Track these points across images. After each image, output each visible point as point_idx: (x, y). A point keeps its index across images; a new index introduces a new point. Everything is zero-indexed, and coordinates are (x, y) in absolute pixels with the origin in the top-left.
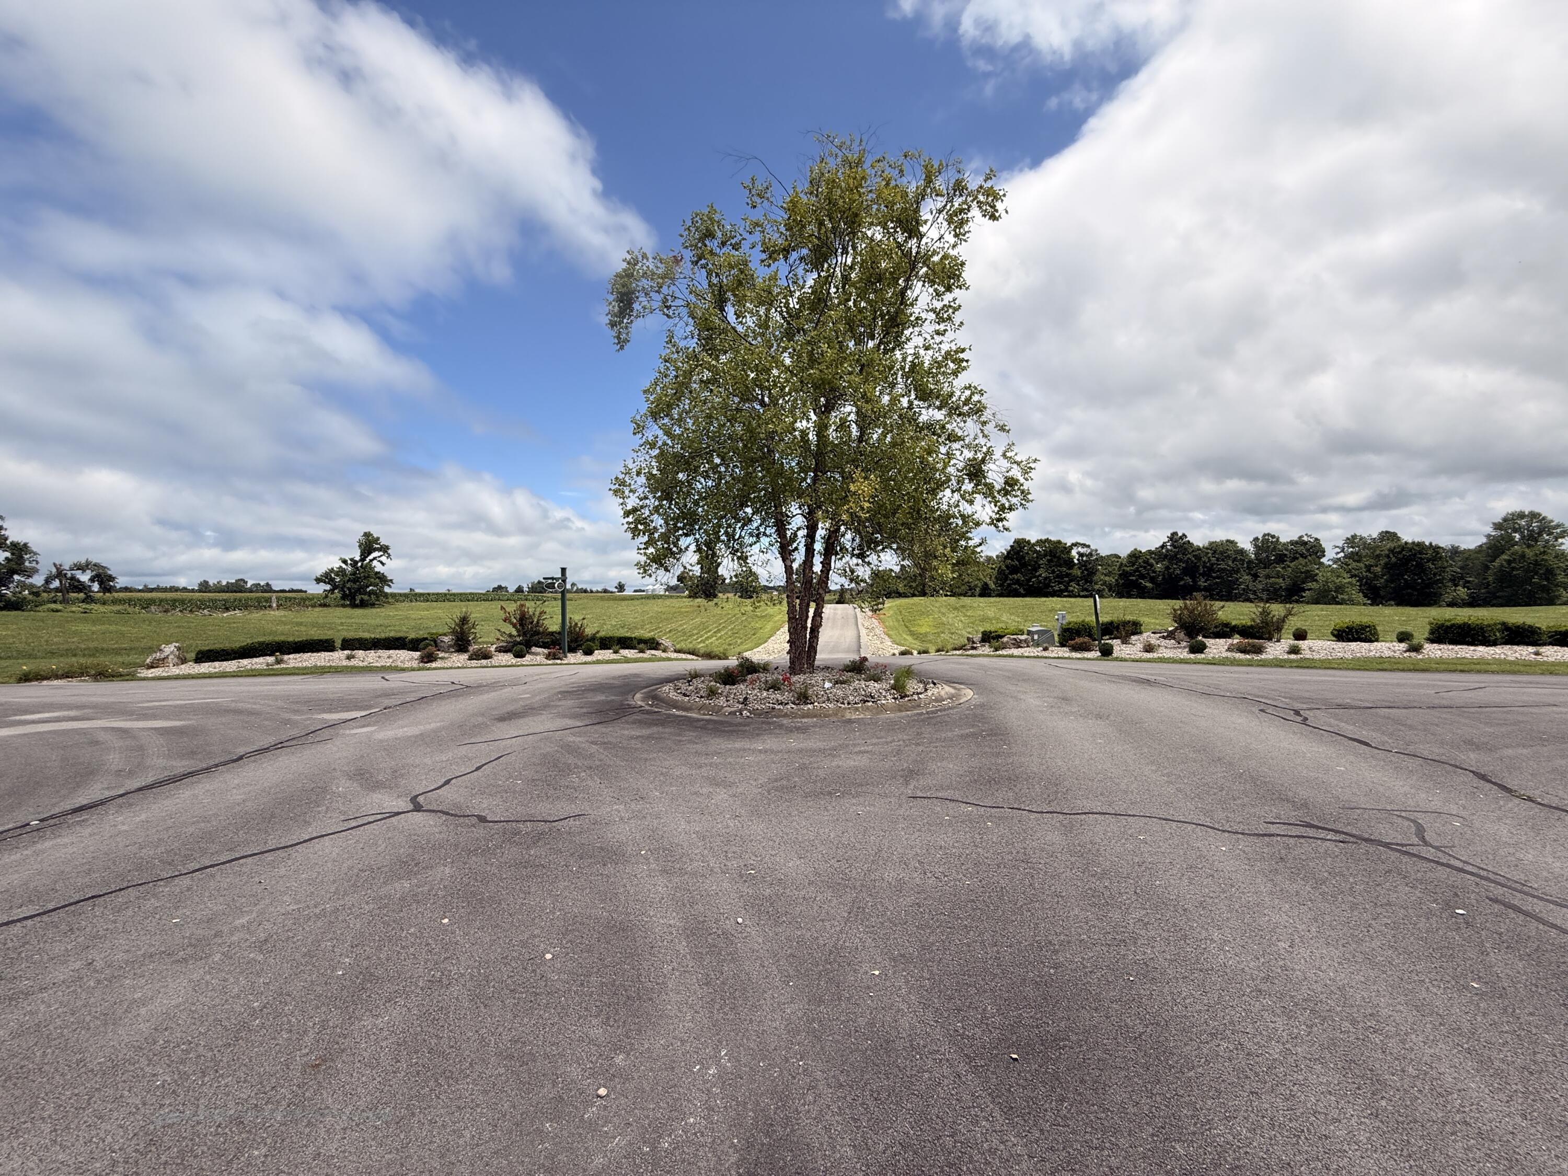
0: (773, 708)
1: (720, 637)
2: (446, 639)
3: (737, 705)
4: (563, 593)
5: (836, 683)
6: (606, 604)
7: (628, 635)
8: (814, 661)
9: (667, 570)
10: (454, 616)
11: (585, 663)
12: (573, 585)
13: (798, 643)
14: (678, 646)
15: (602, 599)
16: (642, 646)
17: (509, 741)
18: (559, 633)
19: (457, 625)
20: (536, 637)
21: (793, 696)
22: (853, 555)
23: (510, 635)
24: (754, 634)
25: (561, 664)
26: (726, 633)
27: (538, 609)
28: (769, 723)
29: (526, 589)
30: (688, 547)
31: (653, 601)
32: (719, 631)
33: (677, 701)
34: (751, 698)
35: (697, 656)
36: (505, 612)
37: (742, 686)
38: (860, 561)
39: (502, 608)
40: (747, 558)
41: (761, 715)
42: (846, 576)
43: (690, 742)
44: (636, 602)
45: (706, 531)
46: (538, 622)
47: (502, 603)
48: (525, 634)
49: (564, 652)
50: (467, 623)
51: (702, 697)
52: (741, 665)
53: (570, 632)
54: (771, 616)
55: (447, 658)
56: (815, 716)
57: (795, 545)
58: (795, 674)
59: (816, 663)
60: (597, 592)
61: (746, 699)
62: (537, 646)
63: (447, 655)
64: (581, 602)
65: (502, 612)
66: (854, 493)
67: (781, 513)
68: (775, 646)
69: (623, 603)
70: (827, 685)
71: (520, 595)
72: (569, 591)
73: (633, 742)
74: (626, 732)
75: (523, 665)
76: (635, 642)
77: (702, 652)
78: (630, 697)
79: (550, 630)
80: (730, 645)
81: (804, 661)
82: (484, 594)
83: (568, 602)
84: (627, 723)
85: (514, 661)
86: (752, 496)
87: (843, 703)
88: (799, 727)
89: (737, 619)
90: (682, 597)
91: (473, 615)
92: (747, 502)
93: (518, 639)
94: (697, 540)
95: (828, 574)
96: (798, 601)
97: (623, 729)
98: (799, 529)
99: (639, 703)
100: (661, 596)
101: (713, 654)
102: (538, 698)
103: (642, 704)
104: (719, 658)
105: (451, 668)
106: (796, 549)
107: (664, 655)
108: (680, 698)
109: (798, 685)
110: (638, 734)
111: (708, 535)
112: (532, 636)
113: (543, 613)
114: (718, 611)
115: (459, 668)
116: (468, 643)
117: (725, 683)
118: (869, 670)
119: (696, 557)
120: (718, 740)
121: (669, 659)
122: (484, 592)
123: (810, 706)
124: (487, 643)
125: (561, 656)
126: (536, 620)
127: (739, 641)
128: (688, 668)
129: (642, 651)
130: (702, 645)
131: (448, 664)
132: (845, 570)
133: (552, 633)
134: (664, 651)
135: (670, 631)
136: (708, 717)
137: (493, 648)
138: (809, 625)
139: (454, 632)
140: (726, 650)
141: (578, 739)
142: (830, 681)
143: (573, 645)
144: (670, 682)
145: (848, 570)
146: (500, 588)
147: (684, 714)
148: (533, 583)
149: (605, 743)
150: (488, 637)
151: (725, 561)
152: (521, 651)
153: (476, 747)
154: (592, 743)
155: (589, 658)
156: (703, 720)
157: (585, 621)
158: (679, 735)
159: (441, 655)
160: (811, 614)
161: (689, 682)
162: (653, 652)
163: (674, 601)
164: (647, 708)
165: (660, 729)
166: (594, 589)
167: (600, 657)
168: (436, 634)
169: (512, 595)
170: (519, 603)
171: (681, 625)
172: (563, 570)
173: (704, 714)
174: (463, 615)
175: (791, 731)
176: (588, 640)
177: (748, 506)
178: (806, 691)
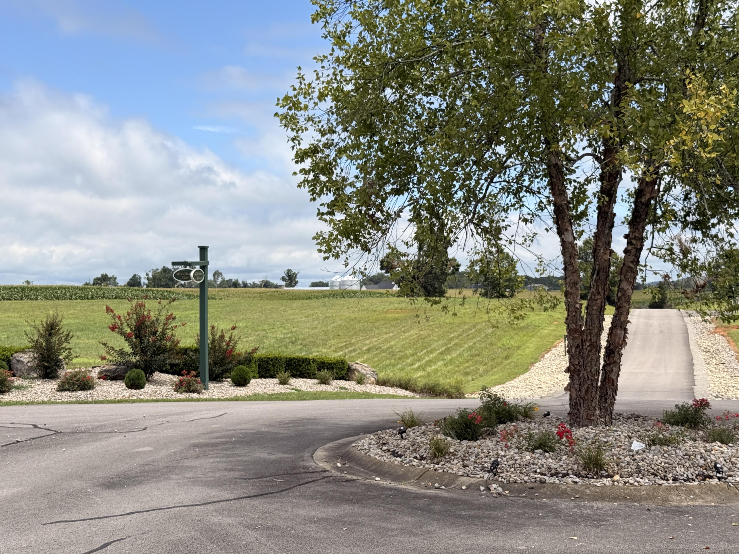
0: (543, 482)
1: (451, 362)
2: (25, 358)
3: (481, 474)
4: (203, 287)
5: (653, 442)
6: (269, 305)
7: (303, 355)
8: (612, 404)
9: (366, 248)
10: (38, 323)
11: (236, 399)
12: (217, 274)
13: (583, 373)
14: (382, 375)
15: (261, 297)
16: (324, 373)
17: (120, 519)
18: (196, 351)
19: (40, 335)
20: (161, 357)
21: (576, 462)
22: (685, 224)
23: (122, 353)
24: (507, 358)
25: (198, 400)
26: (460, 355)
27: (164, 313)
28: (537, 507)
29: (144, 281)
30: (401, 211)
31: (342, 301)
32: (448, 351)
33: (381, 464)
34: (503, 461)
35: (414, 391)
36: (114, 317)
37: (488, 442)
38: (699, 234)
39: (109, 310)
40: (499, 230)
41: (520, 491)
42: (673, 261)
43: (404, 531)
44: (314, 303)
45: (430, 186)
46: (163, 332)
47: (109, 303)
48: (143, 352)
49: (203, 381)
50: (56, 333)
51: (422, 458)
52: (487, 407)
53: (213, 349)
54: (536, 327)
55: (26, 388)
56: (615, 498)
57: (581, 208)
58: (580, 426)
59: (617, 408)
60: (254, 286)
61: (495, 464)
62: (162, 371)
63: (25, 383)
64: (228, 302)
65: (109, 316)
66: (689, 117)
67: (558, 153)
68: (543, 378)
69: (297, 304)
70: (637, 446)
71: (135, 290)
72: (212, 285)
73: (313, 527)
74: (301, 511)
75: (141, 401)
76: (314, 367)
77: (421, 383)
78: (307, 454)
79: (182, 345)
80: (467, 374)
81: (595, 403)
82: (81, 289)
83: (210, 302)
84: (304, 497)
85: (128, 393)
86: (508, 125)
87: (665, 478)
88: (588, 517)
89: (479, 331)
90: (388, 295)
91: (65, 322)
92: (498, 135)
93: (134, 359)
94: (413, 201)
95: (638, 257)
96: (585, 303)
97: (297, 505)
98: (588, 181)
99: (322, 465)
100: (355, 292)
101: (438, 389)
102: (163, 453)
103: (327, 466)
104: (450, 396)
105: (32, 403)
106: (584, 214)
107: (359, 388)
108: (387, 458)
109: (584, 445)
110: (320, 515)
111: (434, 193)
112: (155, 354)
113: (171, 318)
114: (447, 318)
115: (43, 403)
116: (58, 364)
117: (461, 437)
118: (710, 421)
119: (413, 229)
120: (450, 532)
121: (367, 395)
122: (80, 285)
123: (607, 482)
124: (86, 365)
125: (199, 386)
126: (160, 330)
127: (482, 369)
128: (401, 411)
129: (324, 382)
130: (420, 373)
131: (27, 396)
132: (670, 250)
133: (185, 351)
134: (360, 382)
135: (369, 350)
136: (433, 492)
137: (95, 374)
138: (604, 343)
139: (37, 347)
140: (461, 382)
141: (228, 520)
142: (641, 438)
143: (217, 370)
144: (371, 432)
145: (676, 249)
146: (105, 278)
147: (394, 484)
148: (155, 272)
149: (268, 528)
150: (86, 355)
151: (461, 235)
152: (138, 377)
153: (71, 527)
154: (248, 527)
155: (241, 391)
156: (424, 496)
157: (235, 332)
158: (387, 520)
159: (17, 382)
160: (607, 323)
161: (401, 432)
162: (342, 383)
163: (375, 300)
164: (335, 473)
165: (356, 509)
166: (249, 282)
167: (259, 390)
168: (10, 349)
169: (123, 289)
170: (134, 302)
171: (386, 341)
172: (203, 250)
173: (426, 487)
174: (50, 320)
175: (574, 522)
176: (240, 363)
177: (499, 143)
178: (599, 454)
